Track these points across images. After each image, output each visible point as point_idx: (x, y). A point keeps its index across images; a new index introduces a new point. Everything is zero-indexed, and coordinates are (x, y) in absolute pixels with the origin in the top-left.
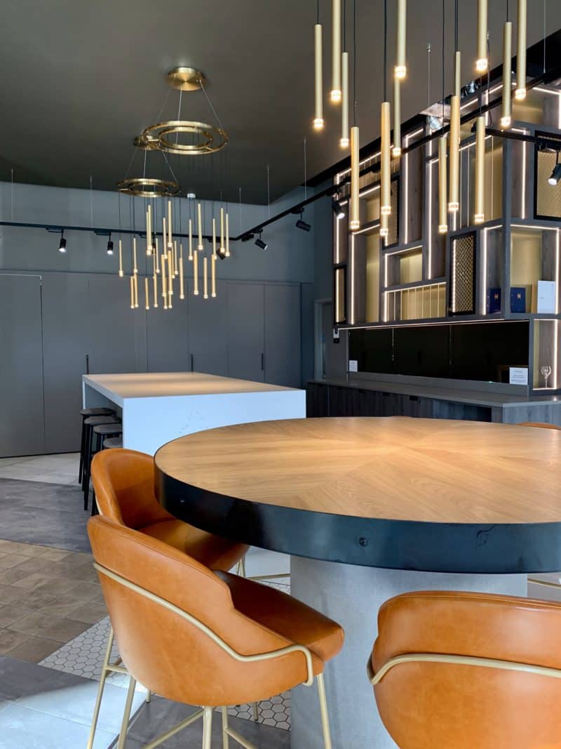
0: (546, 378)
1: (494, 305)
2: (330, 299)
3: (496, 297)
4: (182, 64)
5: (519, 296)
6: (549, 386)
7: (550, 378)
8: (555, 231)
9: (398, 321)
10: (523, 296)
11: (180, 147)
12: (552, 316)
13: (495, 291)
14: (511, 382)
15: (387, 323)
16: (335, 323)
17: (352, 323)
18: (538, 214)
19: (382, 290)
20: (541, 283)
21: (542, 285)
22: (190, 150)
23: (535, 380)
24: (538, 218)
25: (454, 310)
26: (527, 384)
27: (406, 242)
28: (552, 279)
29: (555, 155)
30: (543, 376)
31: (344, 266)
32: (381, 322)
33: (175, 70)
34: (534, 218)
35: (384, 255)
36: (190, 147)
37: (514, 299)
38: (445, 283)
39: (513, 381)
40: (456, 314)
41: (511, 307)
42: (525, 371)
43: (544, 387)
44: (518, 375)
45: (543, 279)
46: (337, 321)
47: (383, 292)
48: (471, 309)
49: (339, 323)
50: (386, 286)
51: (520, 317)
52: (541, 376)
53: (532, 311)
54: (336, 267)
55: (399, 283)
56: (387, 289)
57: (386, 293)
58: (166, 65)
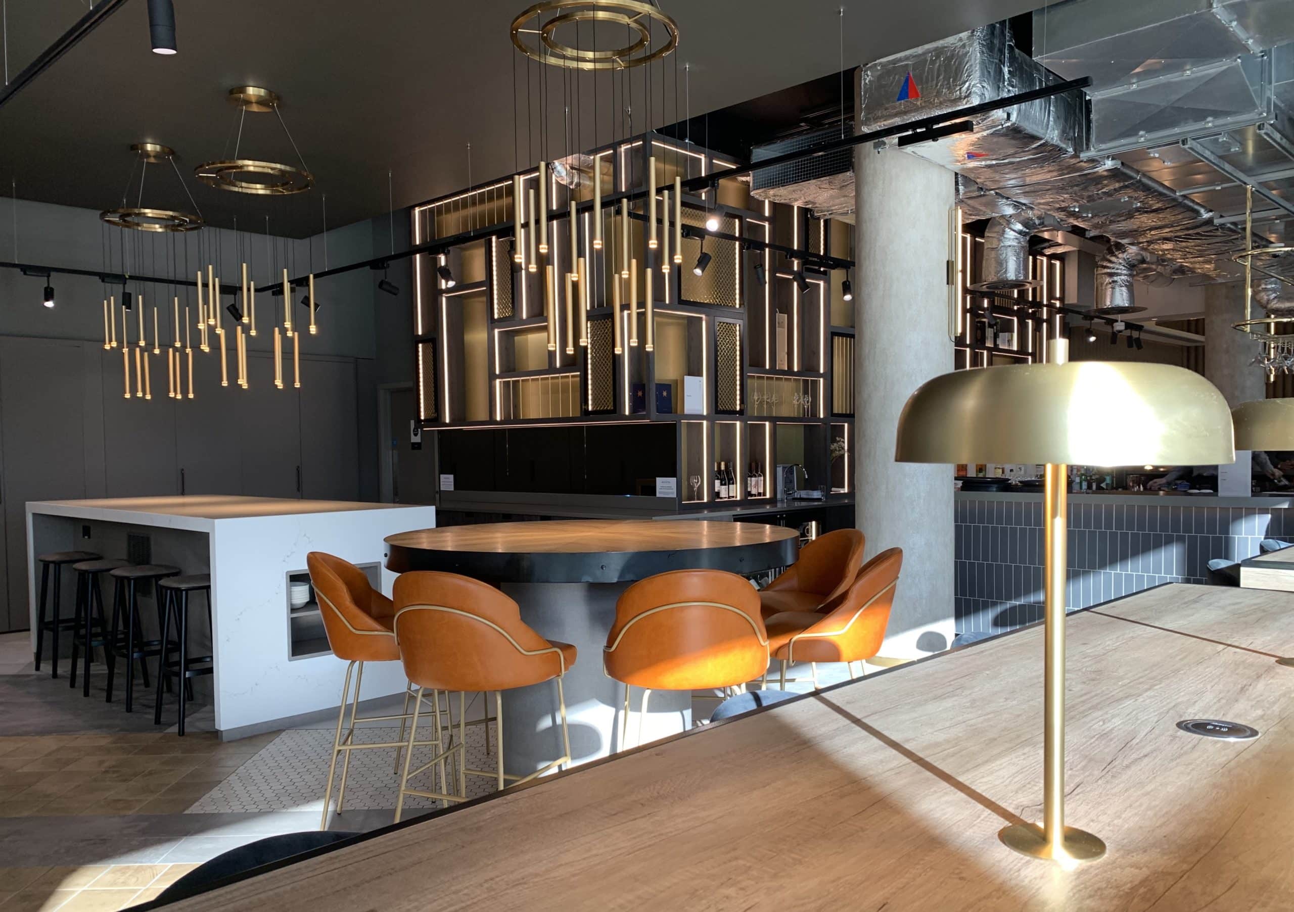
0: (695, 489)
1: (638, 403)
2: (410, 384)
3: (640, 394)
4: (251, 84)
5: (665, 394)
6: (698, 499)
7: (701, 488)
8: (701, 319)
9: (517, 420)
10: (669, 393)
11: (244, 184)
12: (701, 417)
13: (638, 387)
14: (658, 495)
15: (501, 422)
16: (418, 420)
17: (447, 421)
18: (683, 298)
19: (492, 376)
20: (687, 378)
21: (688, 380)
22: (260, 189)
23: (684, 492)
24: (682, 303)
25: (590, 408)
26: (675, 496)
27: (524, 316)
28: (700, 374)
29: (700, 242)
30: (693, 487)
31: (432, 339)
32: (492, 421)
33: (242, 89)
34: (679, 303)
35: (493, 330)
36: (258, 186)
37: (659, 397)
38: (579, 373)
39: (660, 493)
40: (593, 412)
41: (657, 406)
42: (673, 480)
43: (694, 500)
44: (666, 487)
45: (689, 375)
46: (422, 418)
47: (495, 380)
48: (611, 407)
49: (425, 420)
50: (497, 372)
51: (667, 419)
52: (690, 487)
53: (679, 412)
54: (418, 340)
55: (514, 370)
56: (499, 377)
57: (498, 381)
58: (228, 82)
